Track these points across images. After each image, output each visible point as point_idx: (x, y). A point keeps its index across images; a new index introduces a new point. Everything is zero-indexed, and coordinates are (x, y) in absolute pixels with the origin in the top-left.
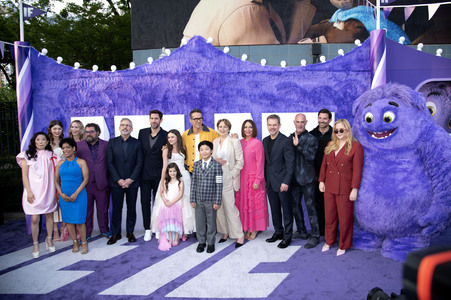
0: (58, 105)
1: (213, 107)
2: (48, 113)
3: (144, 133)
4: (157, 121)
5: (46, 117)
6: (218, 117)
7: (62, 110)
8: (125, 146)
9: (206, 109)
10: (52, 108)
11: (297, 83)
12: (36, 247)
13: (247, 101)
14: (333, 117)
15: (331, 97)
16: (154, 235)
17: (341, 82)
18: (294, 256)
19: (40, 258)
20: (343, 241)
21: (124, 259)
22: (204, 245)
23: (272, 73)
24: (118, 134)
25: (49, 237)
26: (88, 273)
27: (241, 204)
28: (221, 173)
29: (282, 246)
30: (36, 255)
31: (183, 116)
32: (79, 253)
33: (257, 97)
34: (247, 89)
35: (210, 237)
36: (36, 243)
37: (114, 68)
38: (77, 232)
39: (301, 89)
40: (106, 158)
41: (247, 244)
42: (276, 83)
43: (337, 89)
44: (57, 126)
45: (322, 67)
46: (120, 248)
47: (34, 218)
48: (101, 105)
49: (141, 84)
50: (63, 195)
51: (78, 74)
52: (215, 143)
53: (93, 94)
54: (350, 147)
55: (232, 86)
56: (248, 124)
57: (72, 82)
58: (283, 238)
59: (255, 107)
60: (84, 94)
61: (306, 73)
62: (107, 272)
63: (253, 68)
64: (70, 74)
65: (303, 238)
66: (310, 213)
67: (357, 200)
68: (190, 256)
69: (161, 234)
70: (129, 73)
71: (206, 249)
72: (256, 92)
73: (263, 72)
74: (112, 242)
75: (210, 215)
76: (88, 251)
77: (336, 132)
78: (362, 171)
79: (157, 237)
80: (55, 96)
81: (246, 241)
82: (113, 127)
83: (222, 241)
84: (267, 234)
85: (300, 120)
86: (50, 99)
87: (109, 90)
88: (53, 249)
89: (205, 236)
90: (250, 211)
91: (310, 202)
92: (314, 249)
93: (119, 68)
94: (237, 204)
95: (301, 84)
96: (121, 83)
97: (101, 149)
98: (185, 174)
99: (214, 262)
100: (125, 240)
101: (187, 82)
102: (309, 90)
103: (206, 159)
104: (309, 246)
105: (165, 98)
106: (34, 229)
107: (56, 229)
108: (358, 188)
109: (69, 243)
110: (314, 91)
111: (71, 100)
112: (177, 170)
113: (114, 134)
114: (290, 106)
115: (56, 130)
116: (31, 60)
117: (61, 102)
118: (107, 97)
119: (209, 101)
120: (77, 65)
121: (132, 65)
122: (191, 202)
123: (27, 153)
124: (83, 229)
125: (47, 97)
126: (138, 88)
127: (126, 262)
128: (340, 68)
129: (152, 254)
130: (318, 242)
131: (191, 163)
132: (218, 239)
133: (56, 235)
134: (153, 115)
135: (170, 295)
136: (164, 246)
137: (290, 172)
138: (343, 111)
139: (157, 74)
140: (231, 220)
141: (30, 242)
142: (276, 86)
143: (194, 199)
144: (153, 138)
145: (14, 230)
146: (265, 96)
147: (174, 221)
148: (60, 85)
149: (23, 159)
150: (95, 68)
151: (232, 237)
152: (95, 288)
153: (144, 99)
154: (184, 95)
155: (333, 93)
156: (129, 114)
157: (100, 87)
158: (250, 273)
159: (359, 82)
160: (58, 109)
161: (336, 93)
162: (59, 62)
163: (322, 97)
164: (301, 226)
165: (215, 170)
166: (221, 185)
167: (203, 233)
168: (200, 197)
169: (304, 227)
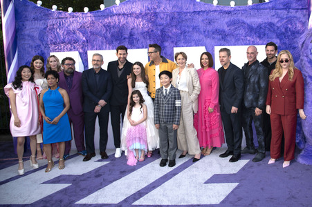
0: (38, 42)
1: (173, 42)
2: (30, 50)
3: (113, 65)
5: (29, 53)
6: (176, 50)
7: (42, 47)
8: (98, 77)
9: (167, 44)
10: (34, 44)
11: (245, 20)
13: (202, 36)
15: (274, 31)
16: (123, 152)
17: (282, 19)
18: (243, 169)
19: (26, 174)
20: (287, 154)
21: (97, 173)
22: (167, 160)
23: (222, 12)
24: (90, 66)
25: (33, 156)
26: (66, 185)
28: (180, 98)
30: (22, 172)
31: (146, 50)
33: (210, 33)
34: (202, 26)
35: (172, 153)
37: (86, 9)
39: (248, 25)
41: (203, 159)
42: (227, 20)
43: (279, 25)
44: (39, 61)
45: (266, 6)
46: (94, 164)
47: (20, 140)
48: (76, 41)
49: (110, 23)
51: (55, 15)
52: (175, 73)
53: (69, 33)
55: (188, 23)
56: (205, 56)
57: (50, 22)
59: (208, 41)
60: (61, 32)
61: (252, 12)
62: (83, 184)
63: (206, 8)
64: (48, 16)
65: (251, 153)
68: (155, 170)
69: (129, 151)
70: (100, 14)
71: (168, 163)
72: (210, 28)
73: (215, 11)
74: (87, 159)
75: (172, 134)
77: (282, 61)
79: (126, 154)
80: (36, 34)
81: (202, 156)
82: (87, 60)
83: (182, 156)
84: (220, 150)
85: (250, 51)
86: (32, 37)
87: (82, 29)
88: (36, 166)
89: (167, 152)
90: (208, 130)
91: (258, 123)
92: (261, 162)
93: (90, 10)
94: (196, 125)
95: (248, 21)
96: (93, 22)
98: (148, 99)
100: (98, 157)
101: (149, 21)
102: (255, 26)
103: (167, 86)
104: (256, 160)
105: (131, 35)
107: (39, 149)
110: (260, 26)
111: (50, 38)
112: (140, 96)
113: (87, 66)
114: (238, 40)
115: (38, 64)
116: (15, 4)
117: (42, 39)
118: (81, 35)
119: (169, 37)
120: (55, 7)
121: (102, 7)
122: (155, 124)
123: (14, 84)
125: (29, 36)
126: (107, 27)
127: (99, 176)
128: (282, 7)
129: (122, 169)
130: (264, 156)
131: (153, 90)
132: (178, 155)
133: (39, 153)
135: (137, 203)
136: (132, 161)
138: (285, 44)
139: (124, 14)
140: (190, 138)
142: (227, 23)
144: (120, 70)
145: (3, 150)
146: (217, 32)
148: (40, 25)
149: (10, 89)
150: (70, 9)
151: (190, 153)
152: (73, 198)
153: (112, 36)
154: (147, 32)
155: (276, 28)
156: (100, 49)
157: (75, 26)
158: (205, 183)
159: (298, 19)
160: (39, 46)
161: (278, 28)
162: (39, 6)
163: (266, 32)
164: (250, 142)
165: (175, 95)
166: (180, 108)
167: (165, 150)
168: (163, 119)
169: (253, 144)
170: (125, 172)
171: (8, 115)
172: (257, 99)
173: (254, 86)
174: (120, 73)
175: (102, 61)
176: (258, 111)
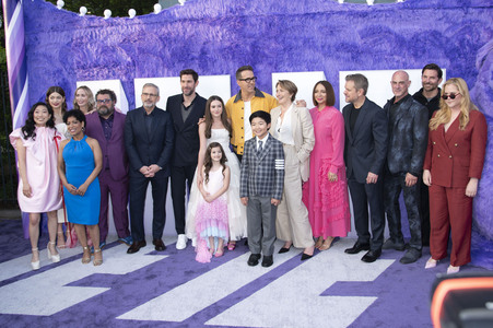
0: (59, 65)
1: (270, 64)
2: (46, 78)
3: (174, 101)
4: (190, 85)
5: (44, 83)
6: (276, 77)
7: (65, 73)
9: (260, 67)
10: (52, 69)
11: (391, 27)
12: (36, 255)
13: (318, 55)
14: (444, 76)
15: (441, 46)
17: (455, 24)
18: (385, 274)
19: (42, 270)
20: (457, 254)
21: (149, 273)
22: (259, 256)
23: (352, 14)
24: (139, 104)
25: (52, 243)
26: (102, 290)
27: (311, 200)
28: (283, 156)
29: (367, 259)
30: (36, 266)
31: (228, 77)
32: (91, 264)
33: (333, 49)
34: (318, 38)
35: (267, 245)
36: (35, 249)
37: (132, 12)
38: (87, 236)
39: (397, 36)
40: (124, 137)
41: (318, 255)
42: (360, 27)
43: (449, 35)
44: (55, 94)
46: (144, 258)
47: (33, 218)
48: (116, 64)
49: (169, 34)
50: (70, 186)
51: (85, 23)
52: (274, 114)
53: (105, 50)
54: (466, 120)
55: (296, 33)
57: (77, 33)
58: (369, 248)
59: (329, 63)
60: (93, 50)
61: (404, 14)
62: (128, 290)
63: (327, 7)
64: (73, 23)
65: (398, 249)
66: (411, 215)
67: (477, 194)
68: (239, 271)
69: (199, 239)
70: (153, 20)
71: (261, 261)
72: (332, 41)
73: (341, 13)
74: (133, 250)
75: (267, 214)
76: (102, 262)
77: (445, 98)
78: (484, 154)
79: (194, 244)
80: (55, 53)
81: (317, 251)
82: (133, 93)
83: (283, 250)
84: (347, 242)
86: (49, 58)
87: (126, 44)
88: (57, 259)
89: (260, 243)
90: (324, 209)
91: (411, 199)
92: (414, 264)
93: (139, 13)
94: (305, 200)
95: (397, 28)
96: (142, 33)
97: (116, 125)
99: (272, 279)
100: (150, 247)
101: (233, 29)
102: (407, 37)
103: (262, 137)
104: (406, 261)
105: (204, 52)
106: (33, 231)
107: (60, 232)
108: (479, 178)
109: (78, 250)
110: (416, 38)
111: (76, 58)
113: (134, 103)
114: (379, 60)
115: (55, 99)
116: (23, 6)
117: (64, 61)
118: (125, 54)
119: (265, 55)
120: (83, 10)
121: (157, 8)
122: (242, 197)
123: (23, 130)
124: (95, 233)
125: (45, 55)
126: (165, 40)
127: (152, 277)
128: (455, 4)
129: (187, 268)
130: (420, 255)
132: (277, 248)
133: (61, 239)
134: (185, 77)
135: (212, 322)
136: (203, 256)
137: (381, 157)
138: (459, 66)
139: (192, 20)
140: (296, 221)
141: (27, 249)
142: (360, 32)
143: (245, 191)
144: (187, 109)
145: (8, 233)
146: (344, 46)
147: (217, 222)
148: (62, 38)
149: (18, 138)
150: (107, 13)
151: (297, 245)
152: (113, 310)
153: (174, 54)
154: (230, 48)
155: (444, 40)
156: (154, 76)
157: (114, 39)
158: (322, 295)
159: (484, 24)
160: (60, 71)
161: (448, 40)
162: (59, 8)
163: (428, 47)
164: (396, 231)
165: (274, 151)
166: (283, 172)
167: (257, 239)
168: (254, 189)
169: (400, 233)
170: (192, 272)
171: (13, 178)
172: (409, 159)
173: (404, 137)
174: (185, 115)
175: (157, 96)
176: (410, 179)
